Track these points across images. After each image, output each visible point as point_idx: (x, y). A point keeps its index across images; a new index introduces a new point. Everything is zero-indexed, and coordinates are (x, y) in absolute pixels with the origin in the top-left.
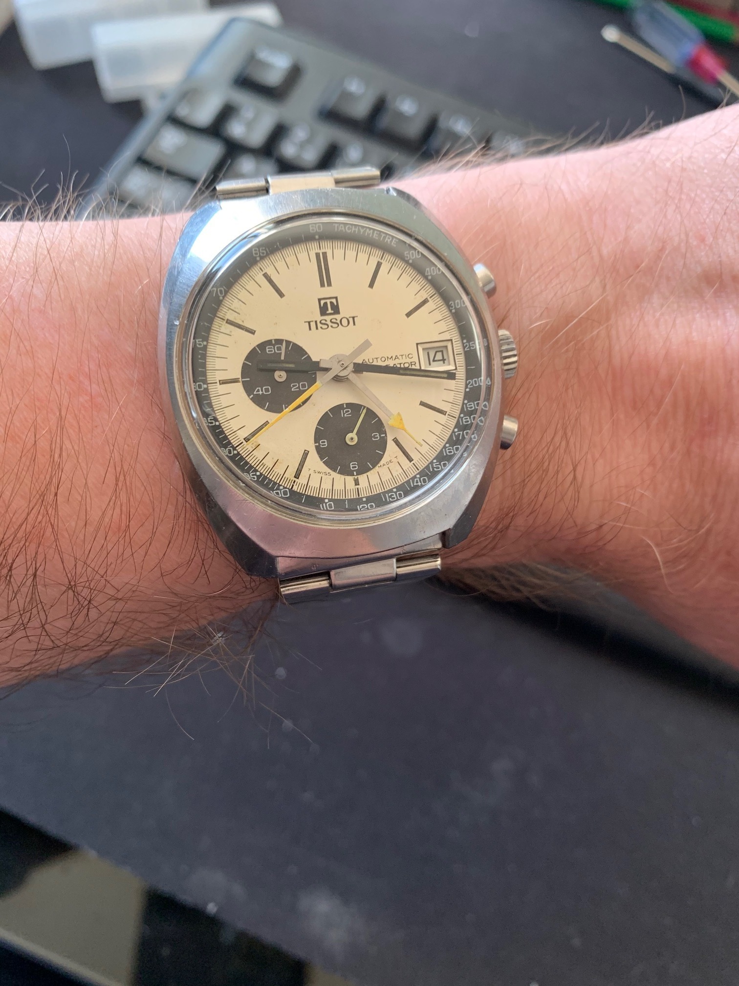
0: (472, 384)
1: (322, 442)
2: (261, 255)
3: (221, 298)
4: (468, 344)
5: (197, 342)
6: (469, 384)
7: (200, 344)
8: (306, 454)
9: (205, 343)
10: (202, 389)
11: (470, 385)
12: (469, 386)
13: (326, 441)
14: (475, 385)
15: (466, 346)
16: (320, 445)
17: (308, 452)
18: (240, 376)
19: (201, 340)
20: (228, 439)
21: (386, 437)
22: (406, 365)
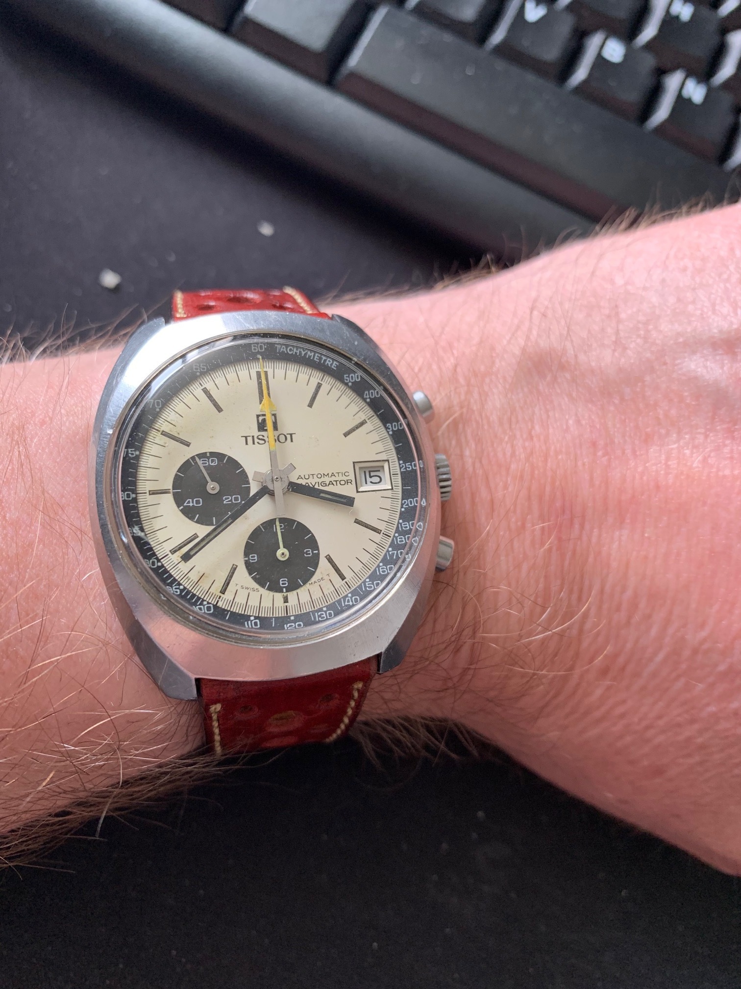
0: (408, 505)
1: (252, 557)
2: (202, 370)
3: (158, 410)
4: (404, 465)
5: (130, 452)
6: (404, 504)
7: (132, 454)
8: (234, 569)
9: (137, 453)
10: (130, 499)
11: (406, 505)
12: (404, 506)
13: (256, 555)
14: (410, 505)
15: (403, 466)
16: (249, 559)
17: (237, 566)
18: (171, 487)
19: (133, 449)
20: (153, 550)
21: (318, 554)
22: (343, 483)
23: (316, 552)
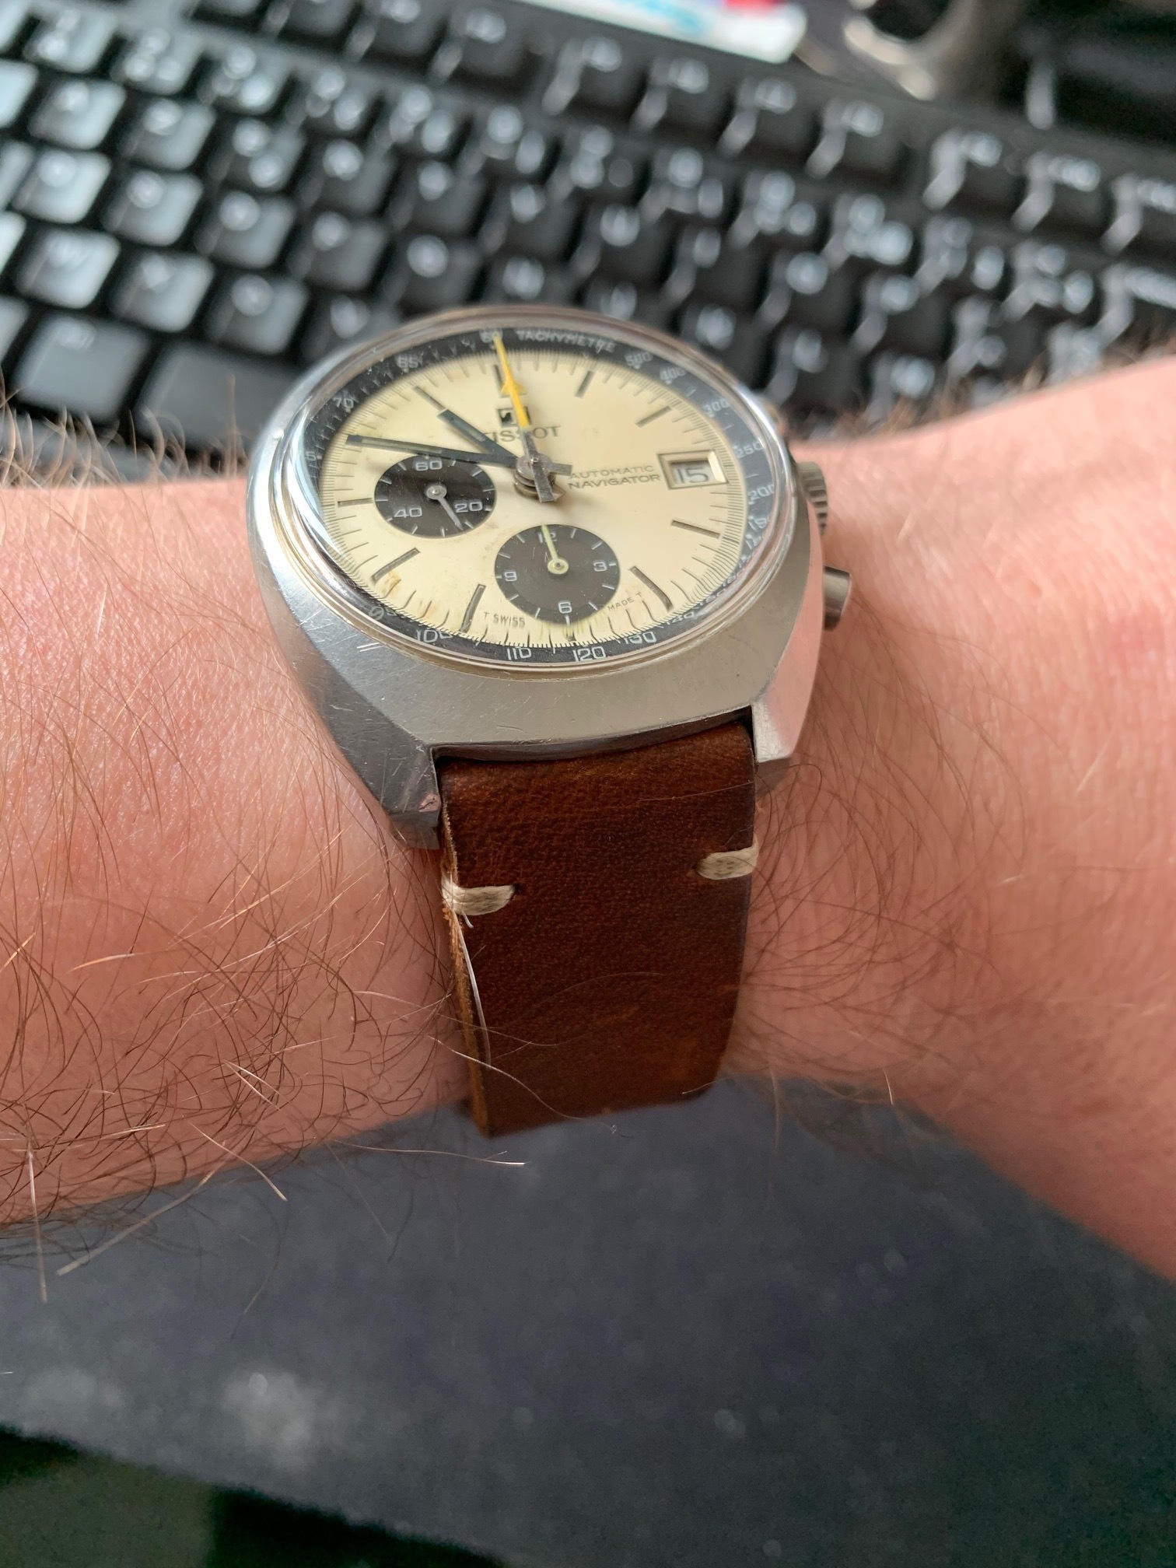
0: (758, 496)
1: (508, 575)
2: (411, 367)
3: (348, 410)
4: (741, 449)
5: (308, 454)
7: (312, 458)
8: (480, 591)
9: (320, 457)
11: (755, 497)
12: (752, 498)
13: (515, 573)
14: (762, 495)
15: (739, 452)
16: (503, 576)
17: (485, 586)
18: (372, 495)
19: (313, 452)
21: (617, 568)
22: (645, 479)
23: (614, 564)
